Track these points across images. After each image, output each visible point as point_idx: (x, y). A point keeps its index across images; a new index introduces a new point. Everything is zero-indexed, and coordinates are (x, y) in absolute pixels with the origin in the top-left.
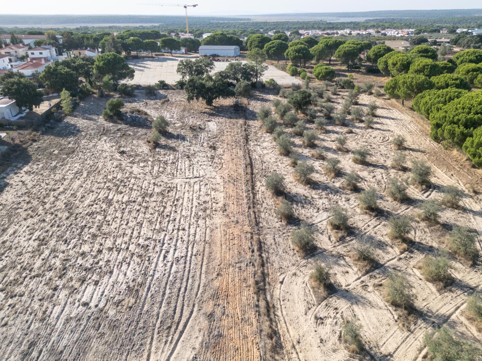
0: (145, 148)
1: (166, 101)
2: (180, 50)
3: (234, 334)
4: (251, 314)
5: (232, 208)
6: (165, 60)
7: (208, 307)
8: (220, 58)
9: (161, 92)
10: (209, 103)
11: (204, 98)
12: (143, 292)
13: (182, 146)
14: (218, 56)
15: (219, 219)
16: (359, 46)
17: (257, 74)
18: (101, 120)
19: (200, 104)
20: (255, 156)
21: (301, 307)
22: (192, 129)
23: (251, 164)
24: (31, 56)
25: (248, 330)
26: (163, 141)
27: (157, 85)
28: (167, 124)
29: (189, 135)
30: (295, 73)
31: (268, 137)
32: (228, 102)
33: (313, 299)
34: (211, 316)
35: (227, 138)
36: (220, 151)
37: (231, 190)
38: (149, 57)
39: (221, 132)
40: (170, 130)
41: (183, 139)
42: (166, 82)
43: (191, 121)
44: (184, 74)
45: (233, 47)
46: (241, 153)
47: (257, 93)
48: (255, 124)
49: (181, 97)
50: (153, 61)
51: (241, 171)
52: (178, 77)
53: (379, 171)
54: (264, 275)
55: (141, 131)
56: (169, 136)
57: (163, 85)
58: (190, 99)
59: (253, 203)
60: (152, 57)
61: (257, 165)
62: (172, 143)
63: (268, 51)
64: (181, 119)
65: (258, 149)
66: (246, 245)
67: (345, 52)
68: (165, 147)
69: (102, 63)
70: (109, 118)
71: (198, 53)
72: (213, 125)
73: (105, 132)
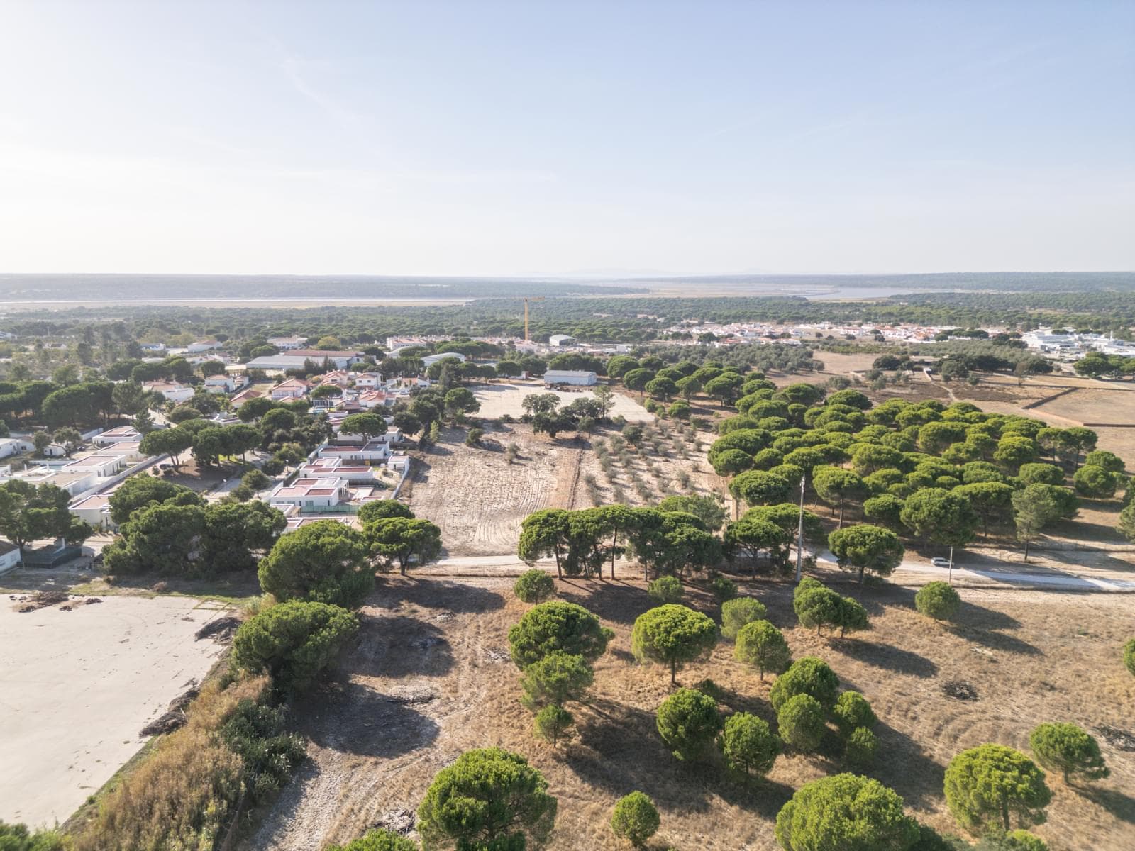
0: (504, 464)
1: (512, 433)
2: (520, 375)
5: (561, 489)
6: (502, 389)
8: (569, 387)
9: (507, 425)
10: (552, 435)
11: (548, 431)
13: (530, 464)
14: (568, 384)
15: (553, 493)
16: (734, 380)
17: (604, 409)
18: (464, 446)
19: (544, 436)
20: (583, 470)
22: (537, 454)
23: (579, 474)
24: (358, 384)
26: (515, 460)
27: (502, 419)
28: (519, 449)
29: (535, 457)
30: (652, 409)
31: (597, 461)
32: (571, 435)
35: (565, 460)
36: (557, 467)
37: (562, 484)
38: (483, 385)
39: (560, 457)
40: (520, 453)
41: (531, 460)
42: (511, 416)
43: (536, 449)
44: (529, 408)
45: (588, 373)
46: (573, 469)
47: (602, 429)
48: (589, 453)
49: (527, 430)
50: (488, 390)
51: (571, 477)
52: (523, 412)
55: (498, 454)
56: (520, 458)
57: (508, 419)
58: (536, 431)
60: (486, 385)
61: (583, 475)
62: (521, 461)
63: (628, 382)
64: (528, 447)
65: (587, 468)
66: (566, 500)
67: (714, 387)
68: (518, 464)
69: (453, 398)
70: (470, 444)
71: (542, 378)
72: (555, 452)
73: (471, 454)
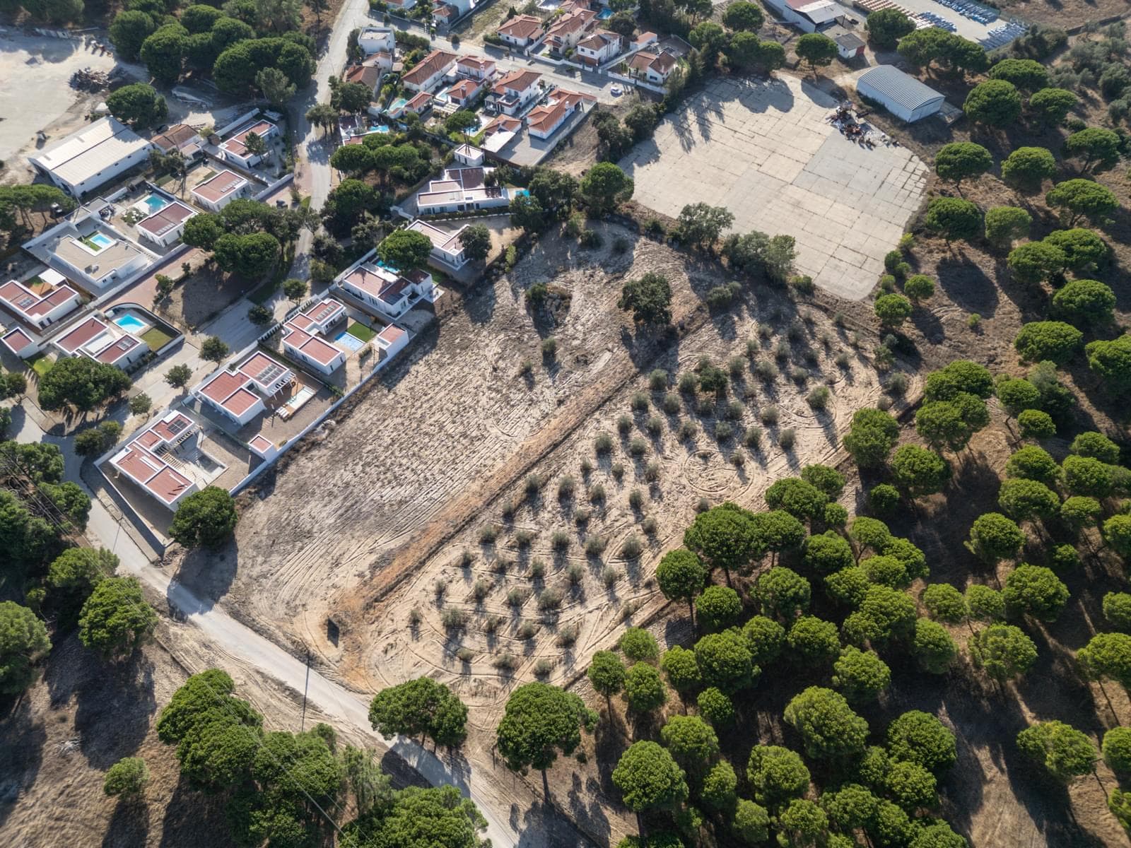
0: (514, 371)
1: (617, 277)
3: (412, 551)
4: (426, 549)
7: (415, 534)
12: (403, 507)
13: (544, 384)
18: (523, 299)
20: (576, 435)
21: (446, 561)
22: (580, 358)
23: (558, 444)
25: (418, 554)
29: (566, 368)
33: (454, 562)
34: (413, 538)
35: (589, 393)
36: (560, 410)
39: (595, 379)
40: (559, 352)
41: (555, 372)
43: (593, 342)
46: (570, 424)
51: (542, 447)
53: (632, 519)
54: (453, 536)
55: (535, 340)
56: (549, 361)
59: (505, 488)
61: (561, 449)
62: (541, 373)
64: (589, 332)
65: (592, 426)
66: (466, 514)
68: (529, 378)
70: (530, 299)
73: (508, 326)
